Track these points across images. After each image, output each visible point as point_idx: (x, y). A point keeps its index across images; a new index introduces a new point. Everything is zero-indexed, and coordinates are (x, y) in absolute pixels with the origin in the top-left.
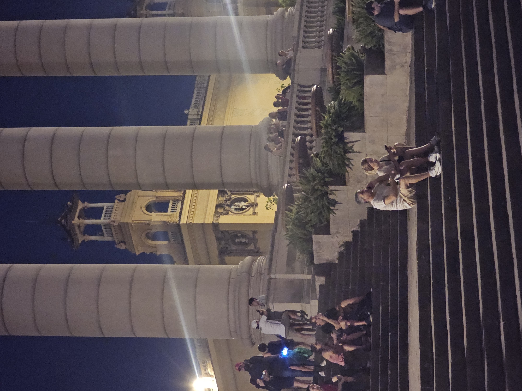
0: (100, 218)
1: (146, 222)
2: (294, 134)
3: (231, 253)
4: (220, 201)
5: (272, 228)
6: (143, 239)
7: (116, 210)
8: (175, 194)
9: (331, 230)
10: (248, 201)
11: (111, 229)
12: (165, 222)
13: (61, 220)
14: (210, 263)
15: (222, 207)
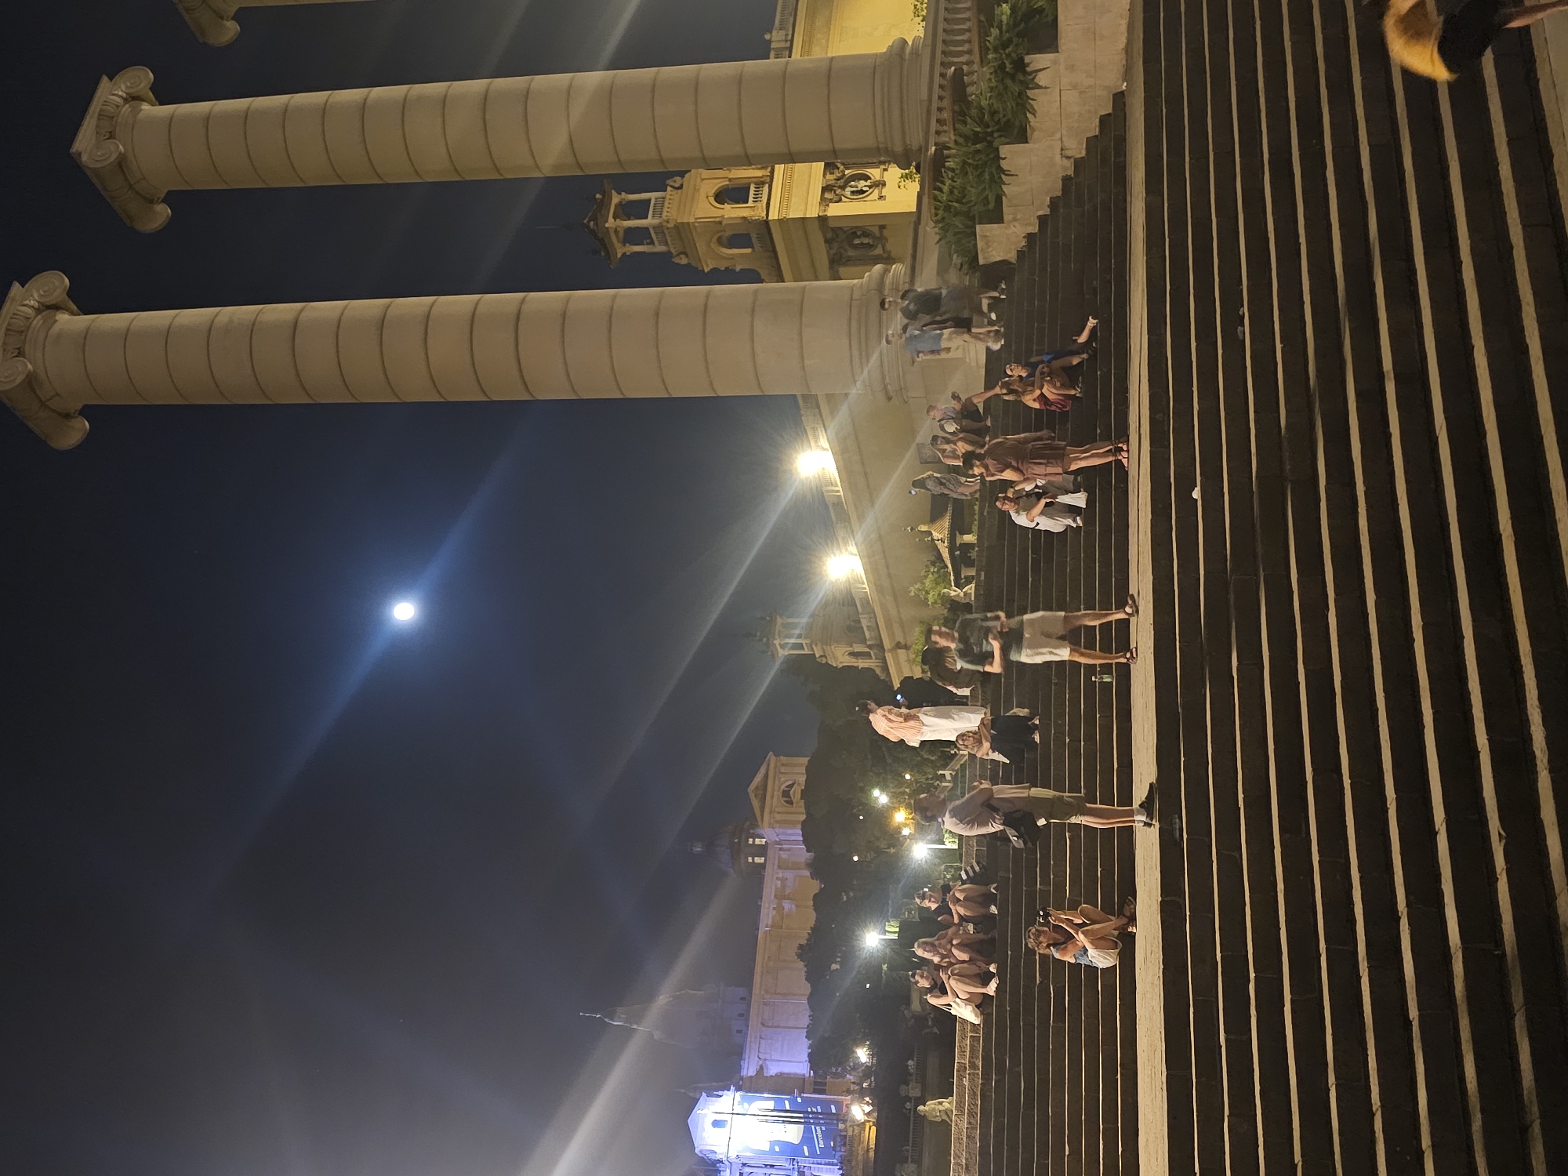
0: (646, 218)
1: (717, 220)
2: (942, 64)
3: (848, 262)
4: (827, 181)
5: (913, 219)
6: (713, 246)
7: (669, 203)
8: (759, 173)
9: (1005, 217)
10: (870, 179)
11: (663, 232)
12: (744, 218)
13: (589, 222)
14: (817, 279)
15: (831, 190)
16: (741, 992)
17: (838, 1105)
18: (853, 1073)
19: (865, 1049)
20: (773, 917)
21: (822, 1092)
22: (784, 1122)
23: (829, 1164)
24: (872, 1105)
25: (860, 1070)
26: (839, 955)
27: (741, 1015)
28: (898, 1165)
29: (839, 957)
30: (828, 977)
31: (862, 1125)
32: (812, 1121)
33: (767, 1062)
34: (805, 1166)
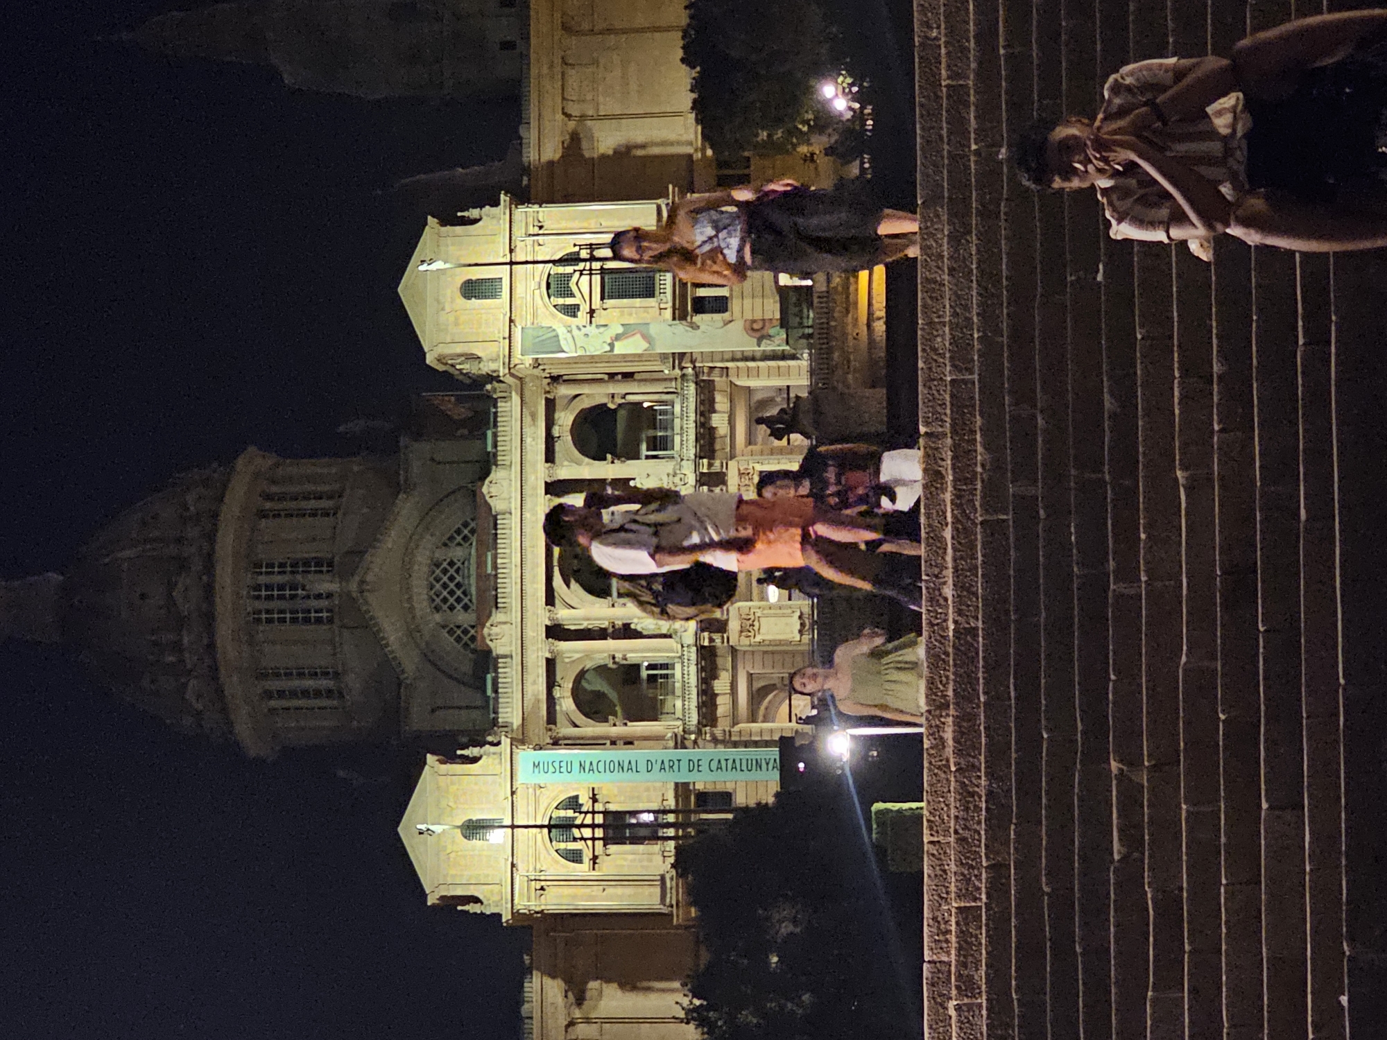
23: (774, 357)
33: (589, 123)
34: (711, 368)
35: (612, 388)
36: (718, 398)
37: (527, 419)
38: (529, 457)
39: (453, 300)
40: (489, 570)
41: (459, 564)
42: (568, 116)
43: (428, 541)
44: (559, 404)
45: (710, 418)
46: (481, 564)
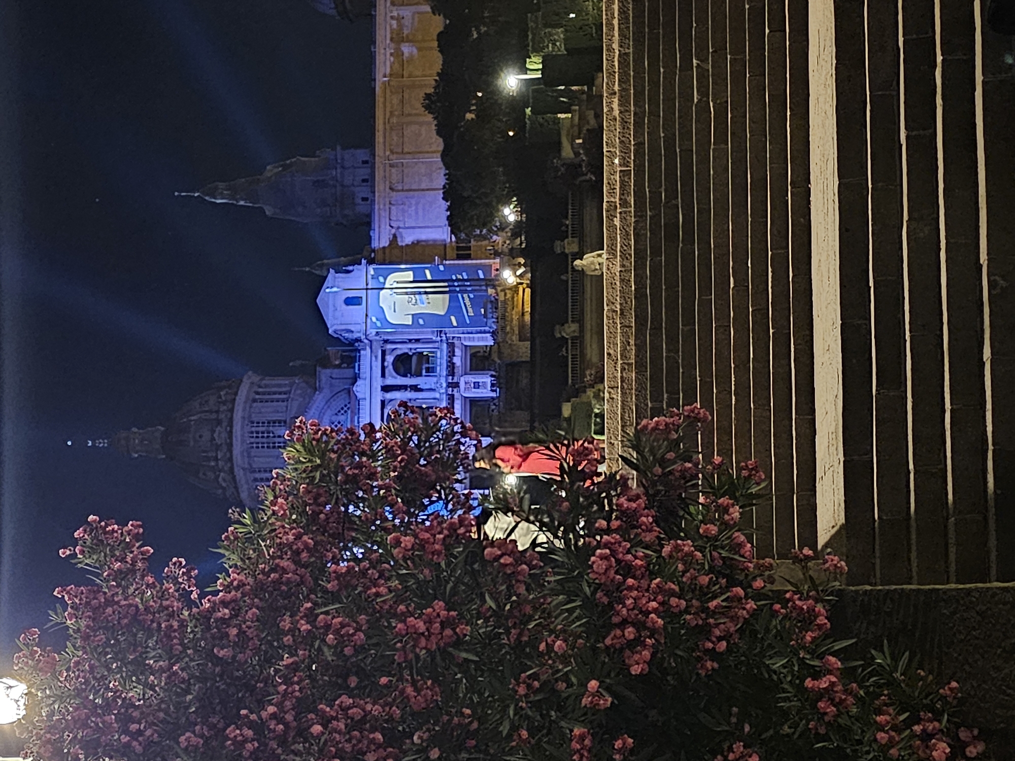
16: (361, 154)
17: (487, 269)
18: (500, 233)
19: (512, 206)
20: (391, 67)
21: (468, 257)
22: (426, 293)
23: (481, 332)
24: (525, 265)
25: (508, 230)
26: (474, 102)
27: (364, 181)
28: (557, 327)
29: (473, 105)
30: (462, 129)
31: (515, 289)
32: (458, 289)
33: (400, 230)
34: (453, 337)
35: (410, 346)
36: (456, 350)
37: (374, 358)
38: (374, 375)
39: (341, 306)
40: (356, 424)
41: (342, 423)
42: (392, 227)
43: (329, 413)
44: (387, 352)
45: (452, 359)
46: (352, 421)
